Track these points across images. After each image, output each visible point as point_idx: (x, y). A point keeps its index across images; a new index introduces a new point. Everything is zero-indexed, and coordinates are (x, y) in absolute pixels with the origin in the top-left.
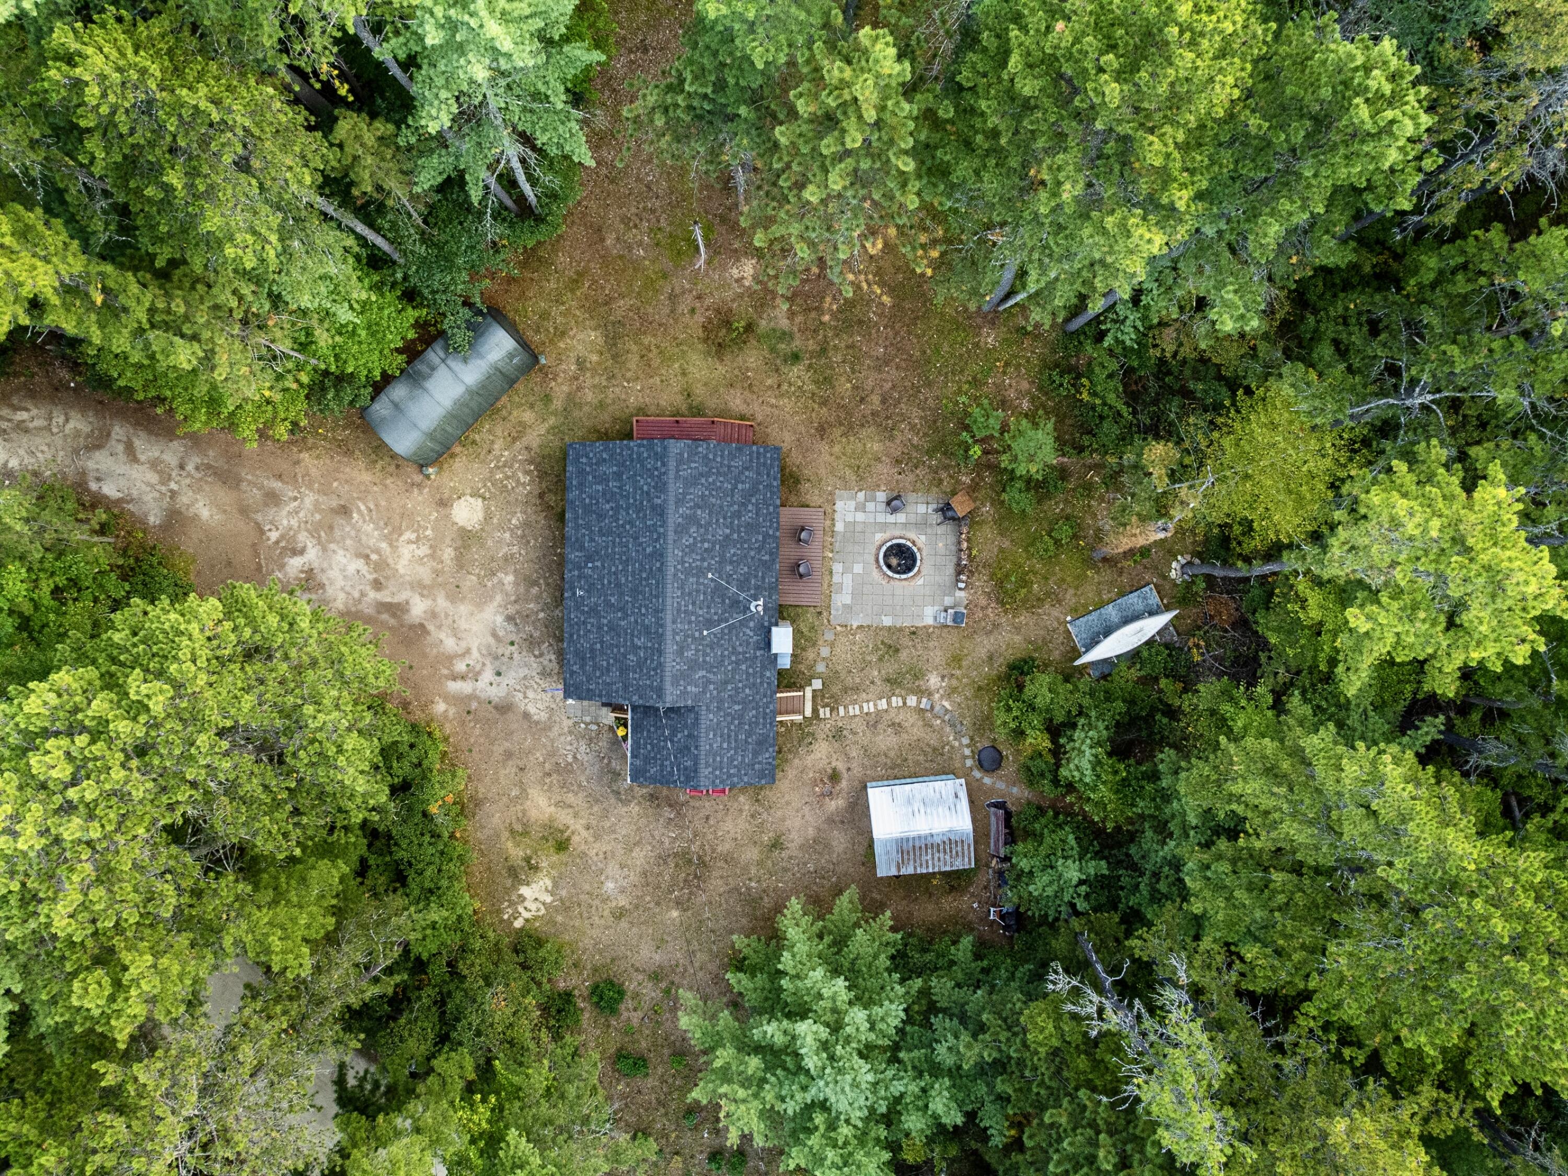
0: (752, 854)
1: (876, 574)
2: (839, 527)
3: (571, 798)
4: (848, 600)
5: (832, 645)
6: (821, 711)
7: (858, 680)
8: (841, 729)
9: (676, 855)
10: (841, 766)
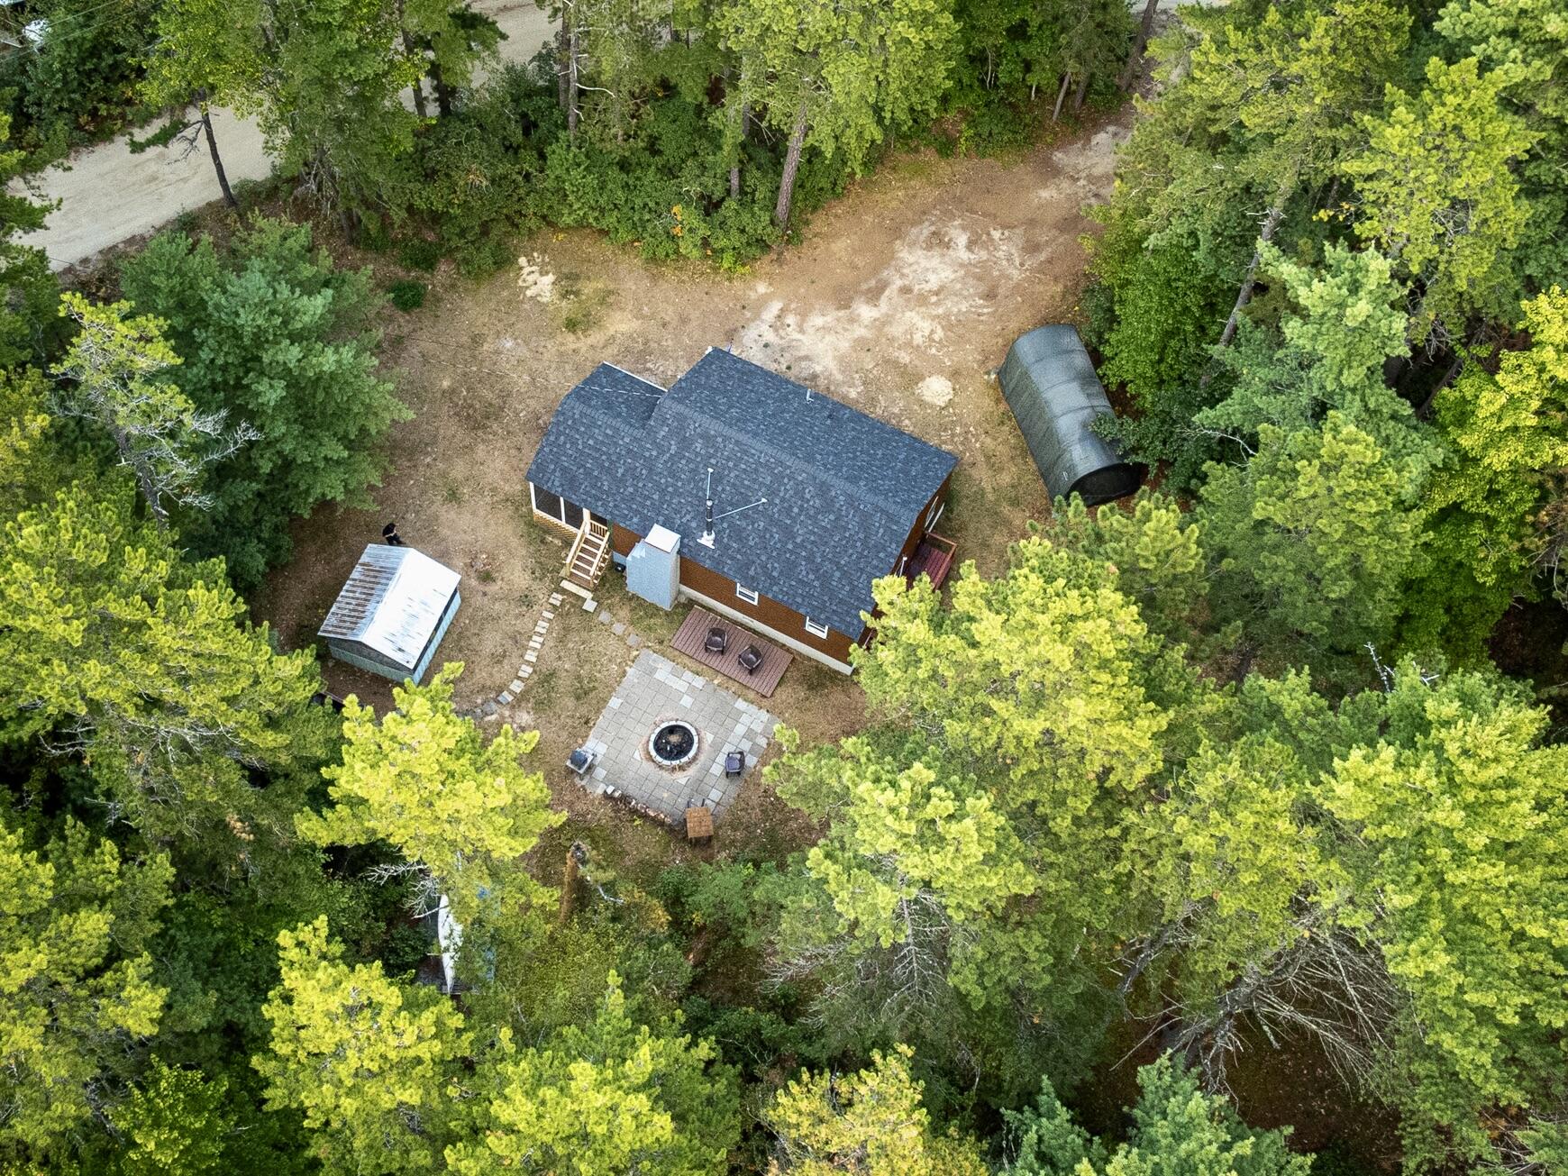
0: (459, 470)
1: (670, 714)
2: (741, 704)
3: (612, 350)
4: (659, 676)
5: (621, 639)
6: (560, 597)
7: (571, 645)
8: (530, 606)
9: (502, 409)
10: (493, 588)
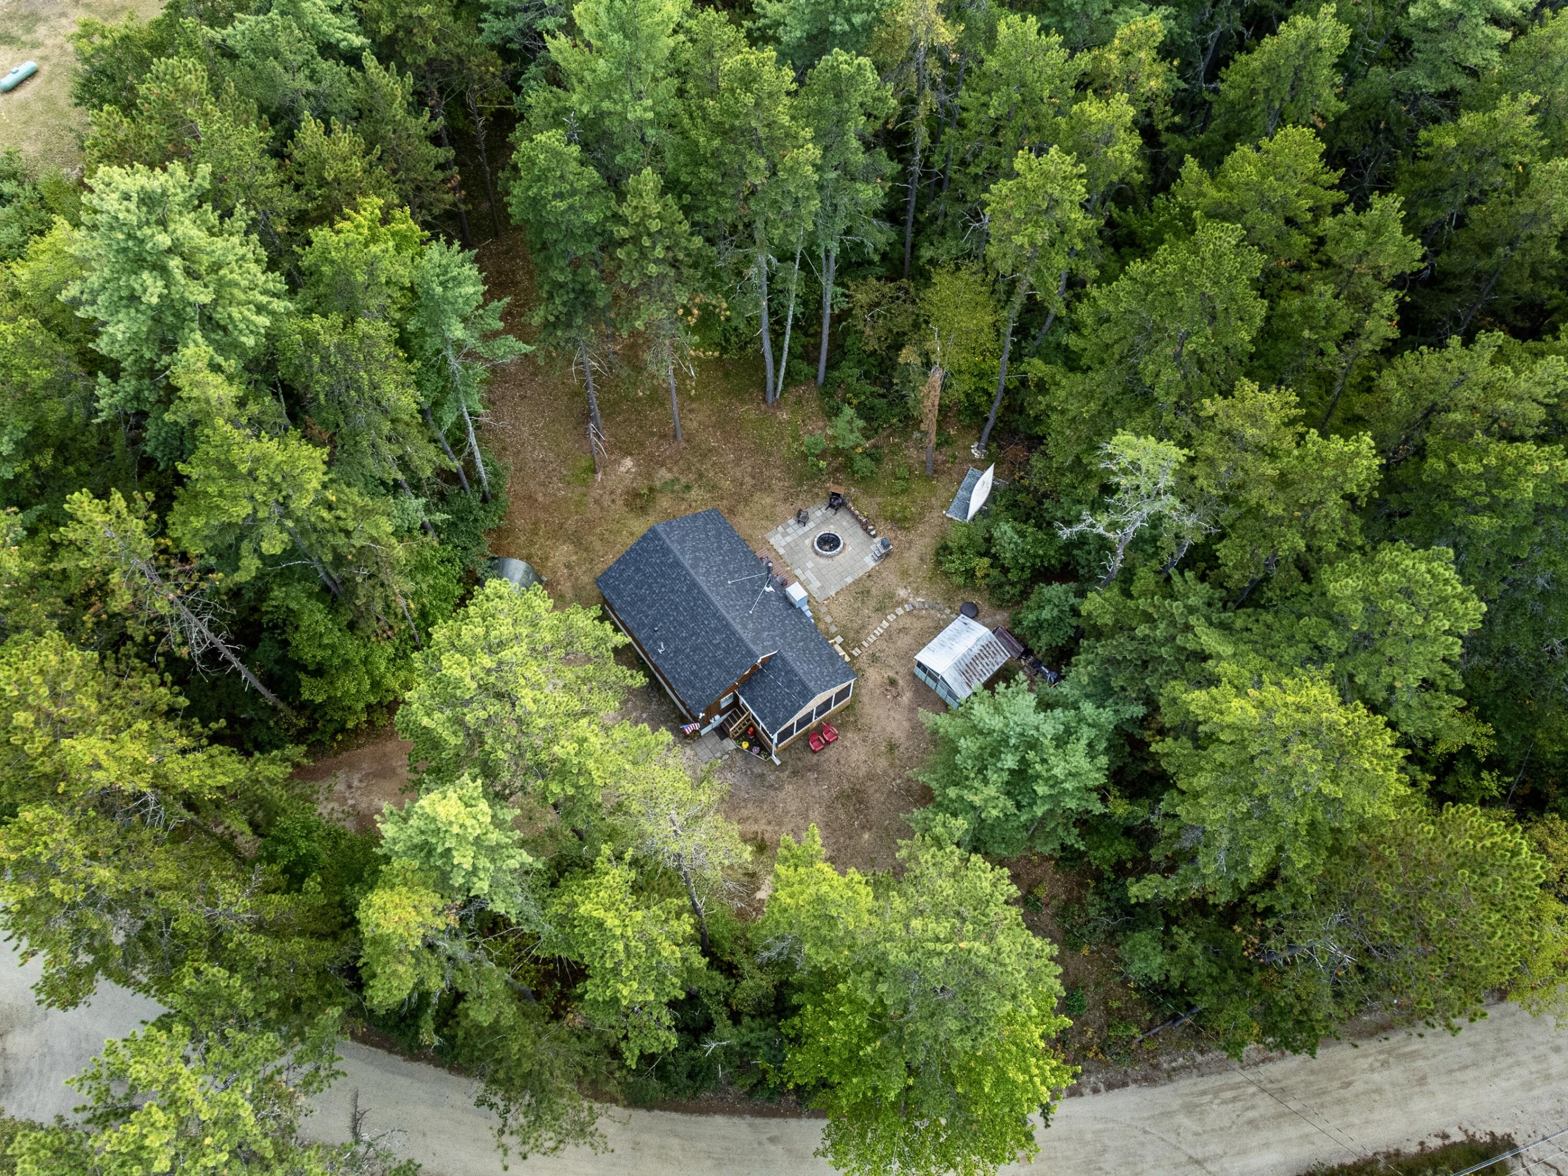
0: (882, 763)
1: (822, 561)
2: (781, 551)
3: (745, 813)
4: (818, 584)
5: (829, 613)
6: (854, 652)
7: (860, 622)
8: (873, 655)
9: (837, 798)
10: (891, 674)
